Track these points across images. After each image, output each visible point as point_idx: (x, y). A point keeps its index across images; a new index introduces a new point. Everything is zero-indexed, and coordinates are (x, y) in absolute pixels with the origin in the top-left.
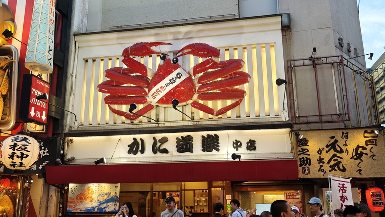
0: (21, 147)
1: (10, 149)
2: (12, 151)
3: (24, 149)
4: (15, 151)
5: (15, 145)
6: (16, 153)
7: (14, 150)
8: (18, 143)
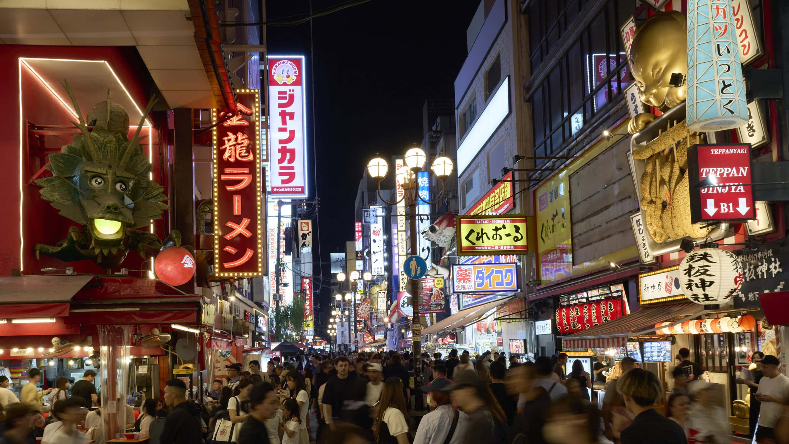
0: (698, 271)
1: (685, 274)
2: (687, 277)
3: (704, 273)
4: (692, 278)
5: (691, 267)
6: (693, 281)
7: (690, 276)
8: (694, 265)
